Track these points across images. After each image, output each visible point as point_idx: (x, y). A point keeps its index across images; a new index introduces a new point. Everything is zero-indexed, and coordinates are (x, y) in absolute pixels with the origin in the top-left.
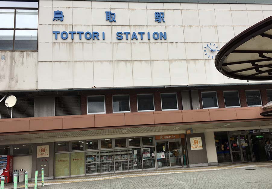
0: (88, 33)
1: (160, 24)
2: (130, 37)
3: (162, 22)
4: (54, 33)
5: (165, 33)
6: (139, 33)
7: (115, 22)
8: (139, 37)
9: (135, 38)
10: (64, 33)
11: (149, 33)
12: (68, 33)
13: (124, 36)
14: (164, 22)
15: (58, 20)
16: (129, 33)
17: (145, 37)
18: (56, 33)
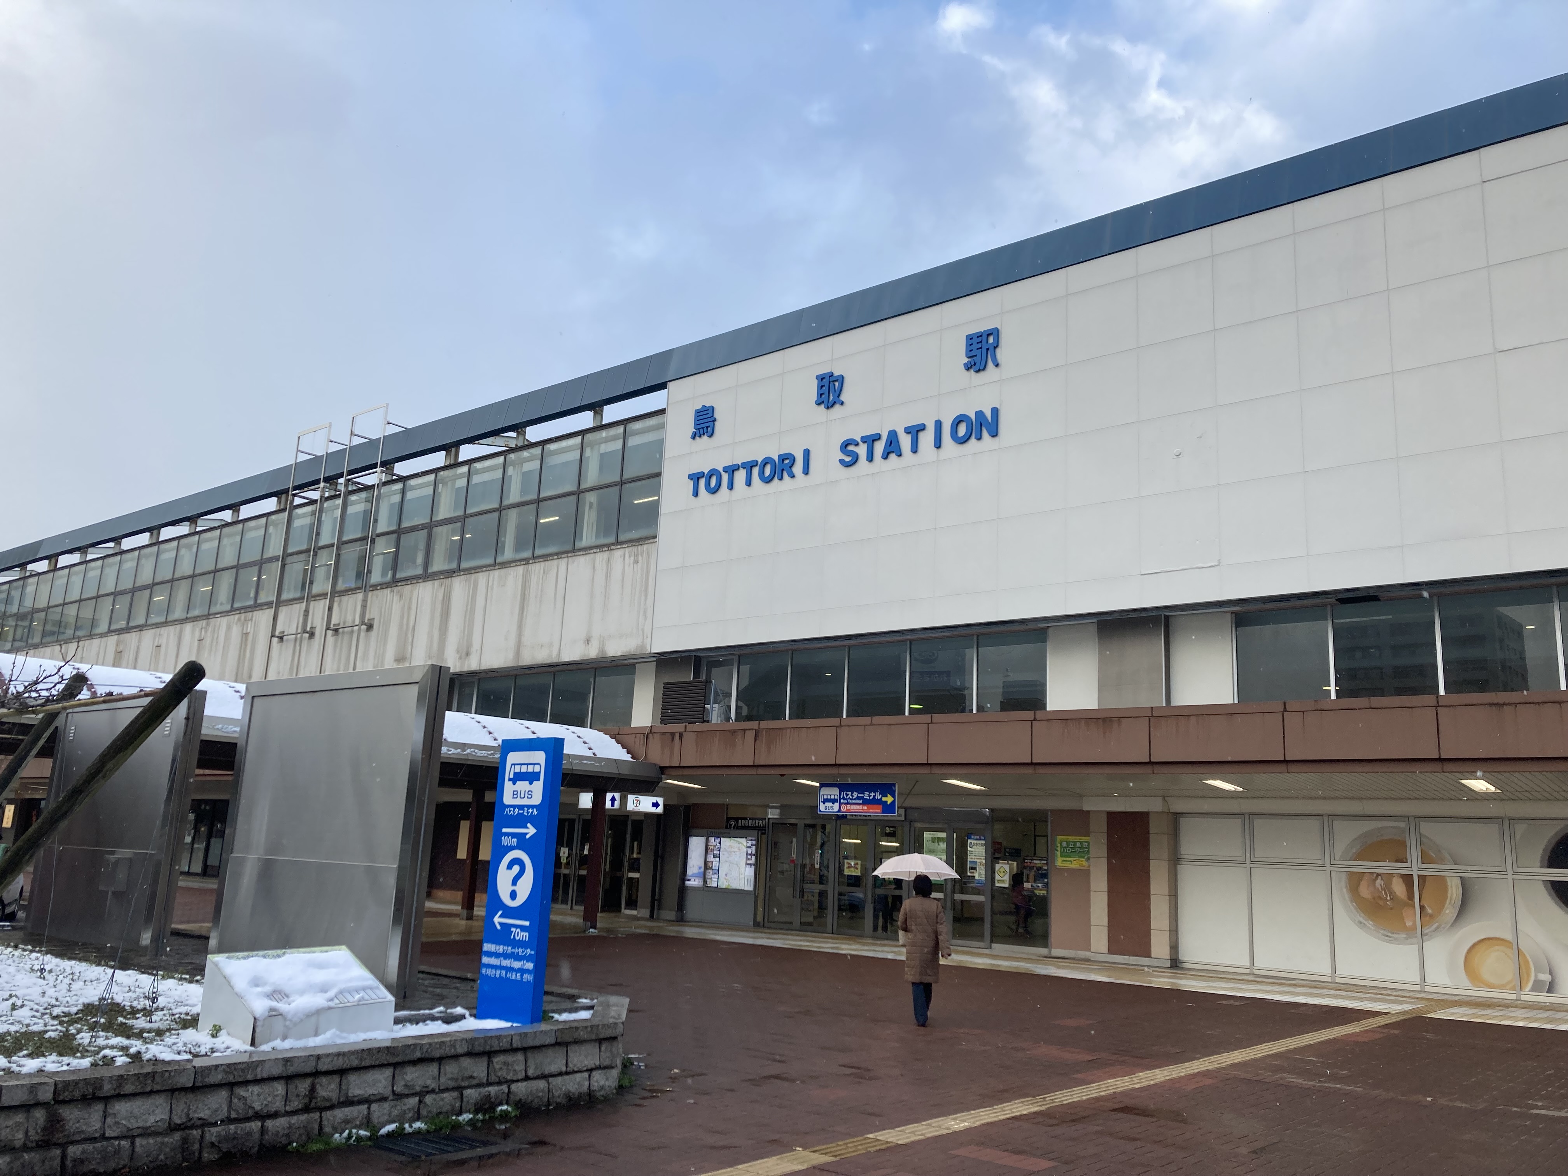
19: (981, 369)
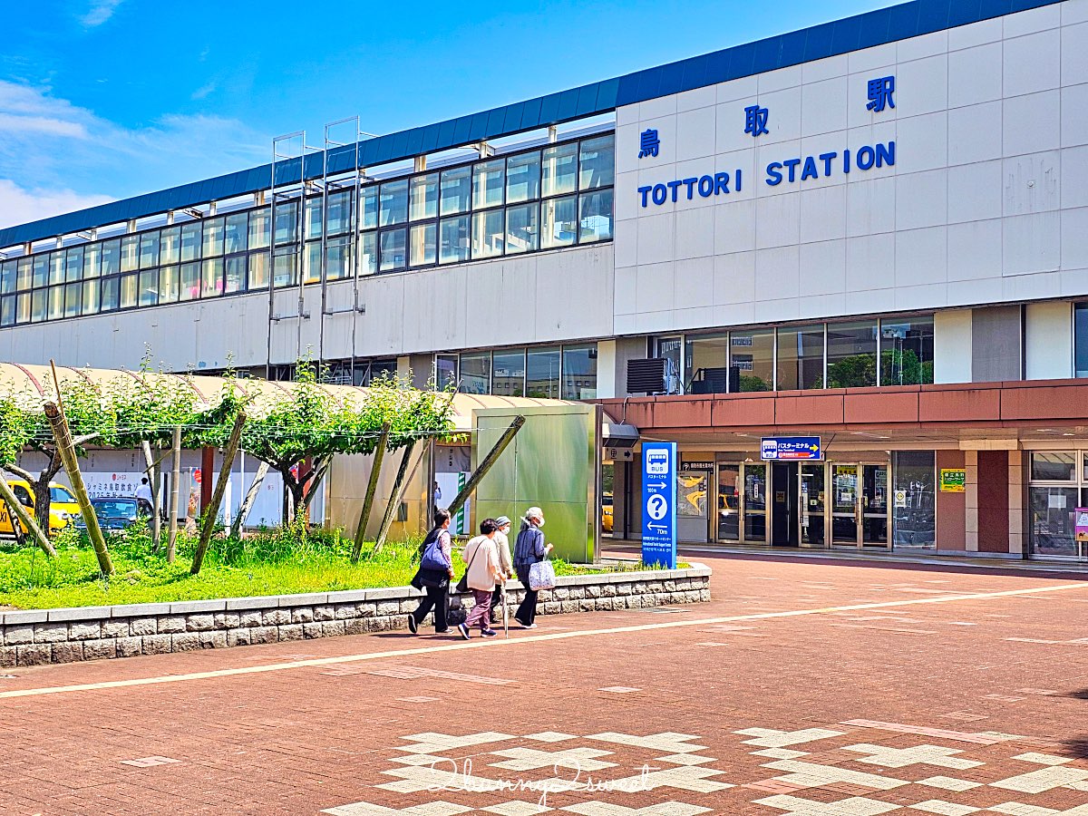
19: (880, 108)
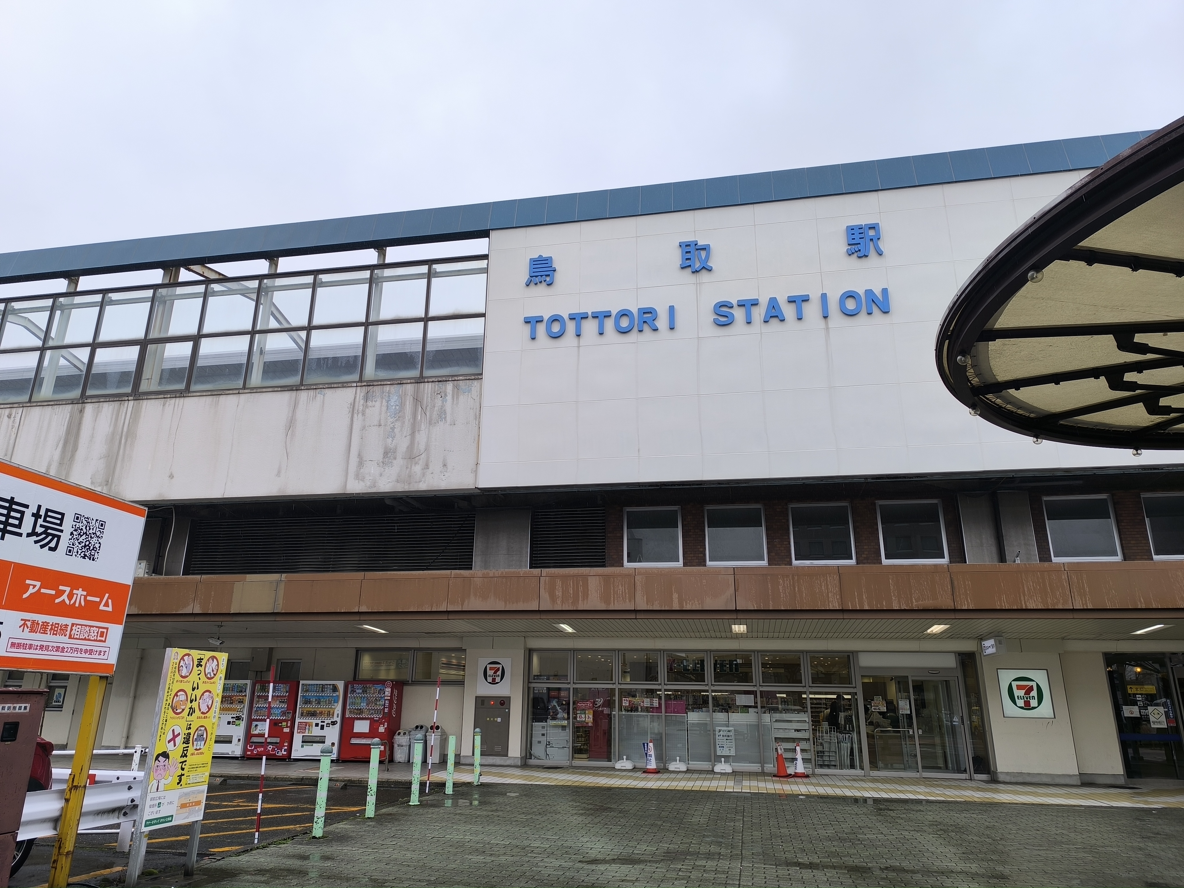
0: (624, 314)
1: (864, 262)
2: (758, 313)
3: (872, 253)
4: (527, 321)
5: (885, 291)
6: (791, 300)
7: (710, 270)
8: (789, 311)
9: (777, 316)
10: (555, 319)
11: (824, 297)
12: (566, 317)
13: (739, 314)
14: (880, 254)
15: (541, 282)
16: (755, 303)
17: (812, 310)
18: (533, 322)
